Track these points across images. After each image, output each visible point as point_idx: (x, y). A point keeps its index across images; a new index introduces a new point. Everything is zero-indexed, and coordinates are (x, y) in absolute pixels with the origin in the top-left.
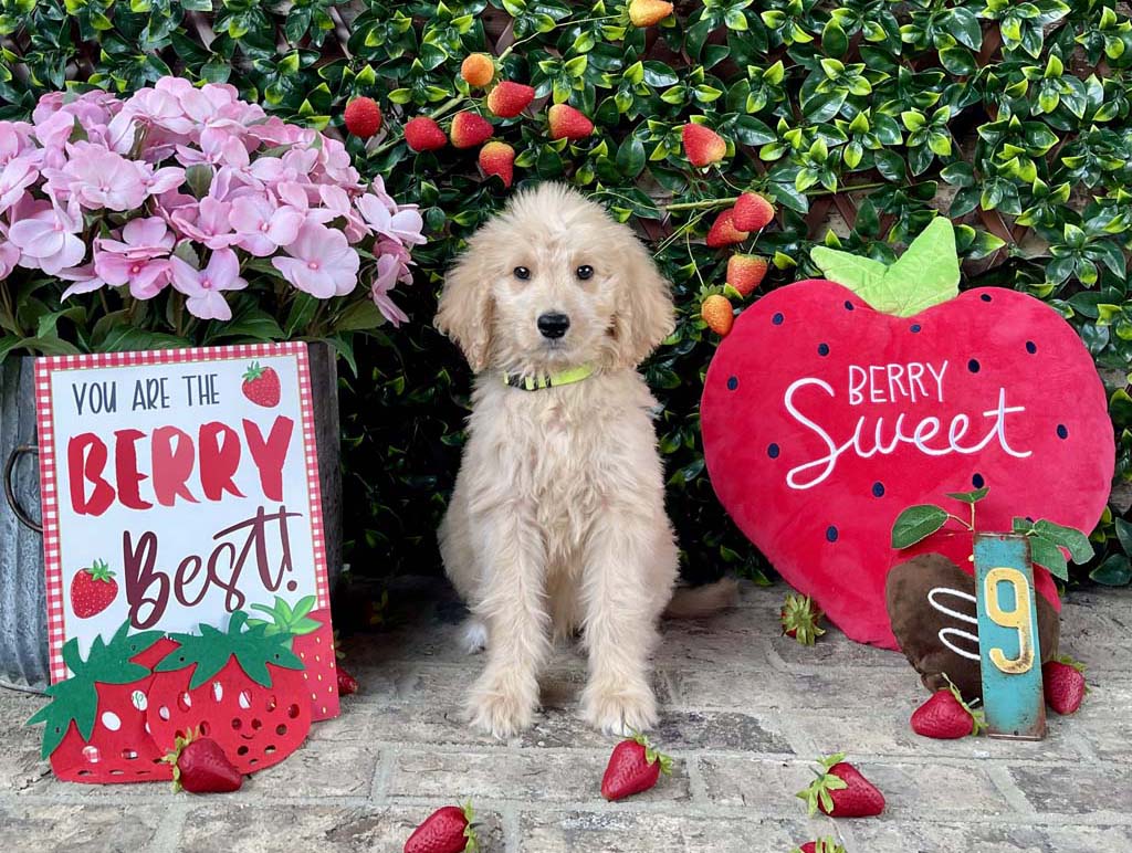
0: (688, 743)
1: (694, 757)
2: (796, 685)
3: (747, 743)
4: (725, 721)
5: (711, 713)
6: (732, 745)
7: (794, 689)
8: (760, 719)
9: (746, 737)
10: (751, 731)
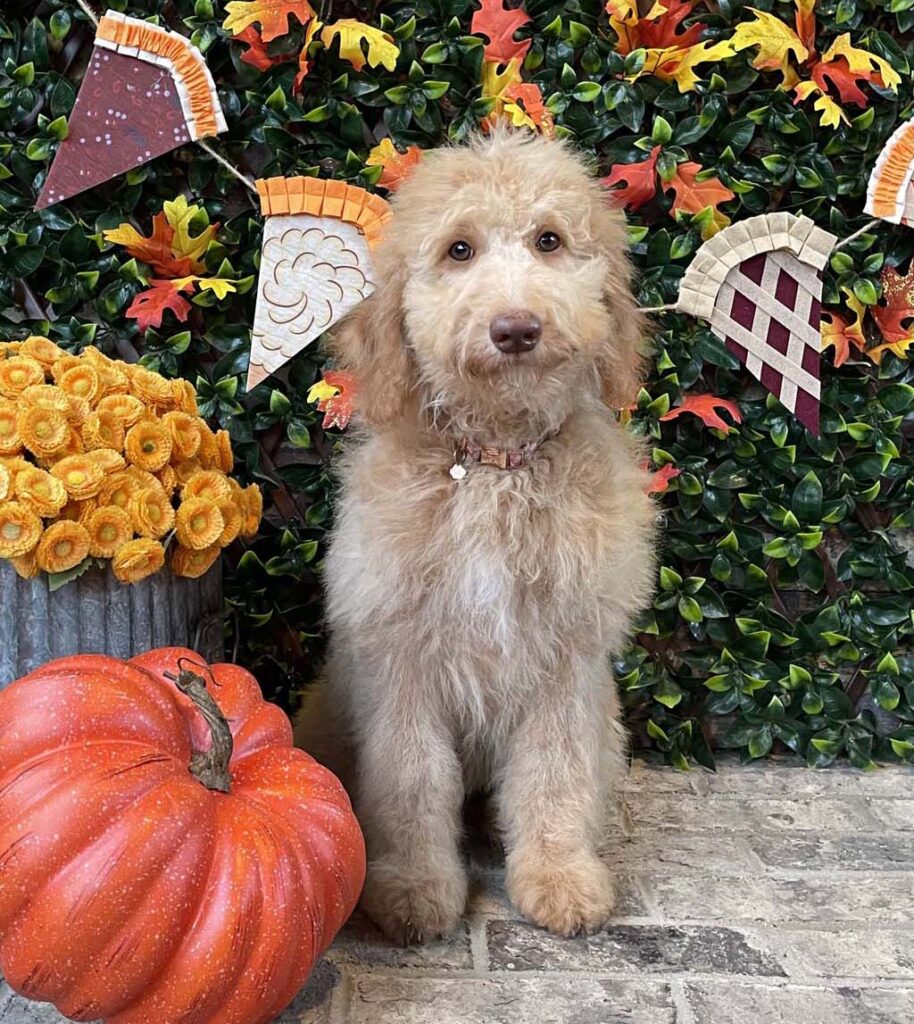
0: (669, 963)
1: (679, 981)
2: (781, 894)
3: (735, 965)
4: (708, 937)
5: (692, 927)
6: (719, 967)
7: (779, 898)
8: (746, 935)
9: (732, 956)
10: (738, 948)
